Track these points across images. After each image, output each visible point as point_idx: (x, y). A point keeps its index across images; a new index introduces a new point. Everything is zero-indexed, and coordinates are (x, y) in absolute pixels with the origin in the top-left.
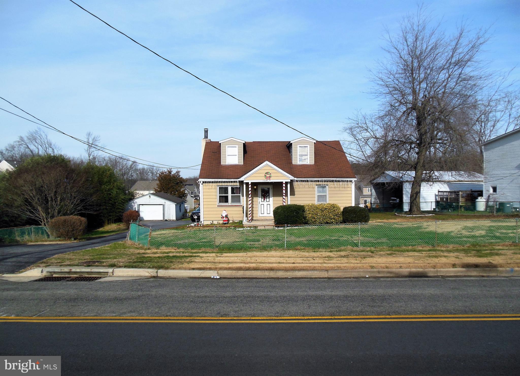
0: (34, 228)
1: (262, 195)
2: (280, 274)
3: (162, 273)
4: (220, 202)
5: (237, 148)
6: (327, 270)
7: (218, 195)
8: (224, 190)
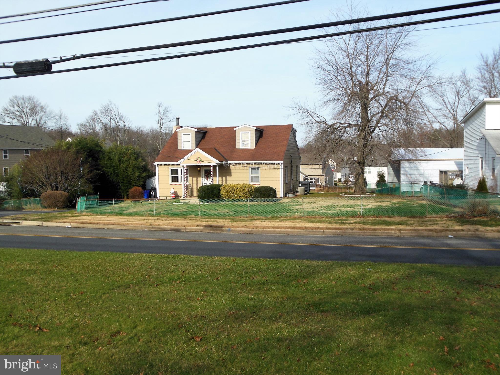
0: (33, 199)
1: (205, 176)
2: (101, 226)
3: (45, 224)
4: (172, 181)
5: (190, 135)
6: (125, 225)
7: (171, 175)
8: (175, 171)
